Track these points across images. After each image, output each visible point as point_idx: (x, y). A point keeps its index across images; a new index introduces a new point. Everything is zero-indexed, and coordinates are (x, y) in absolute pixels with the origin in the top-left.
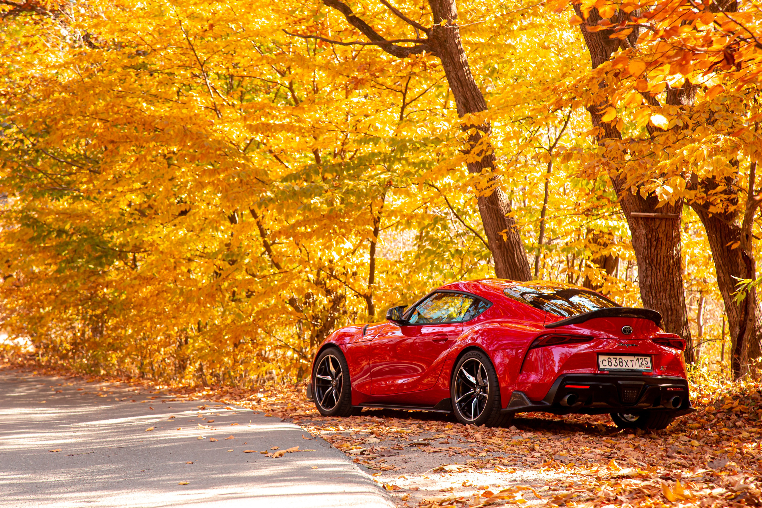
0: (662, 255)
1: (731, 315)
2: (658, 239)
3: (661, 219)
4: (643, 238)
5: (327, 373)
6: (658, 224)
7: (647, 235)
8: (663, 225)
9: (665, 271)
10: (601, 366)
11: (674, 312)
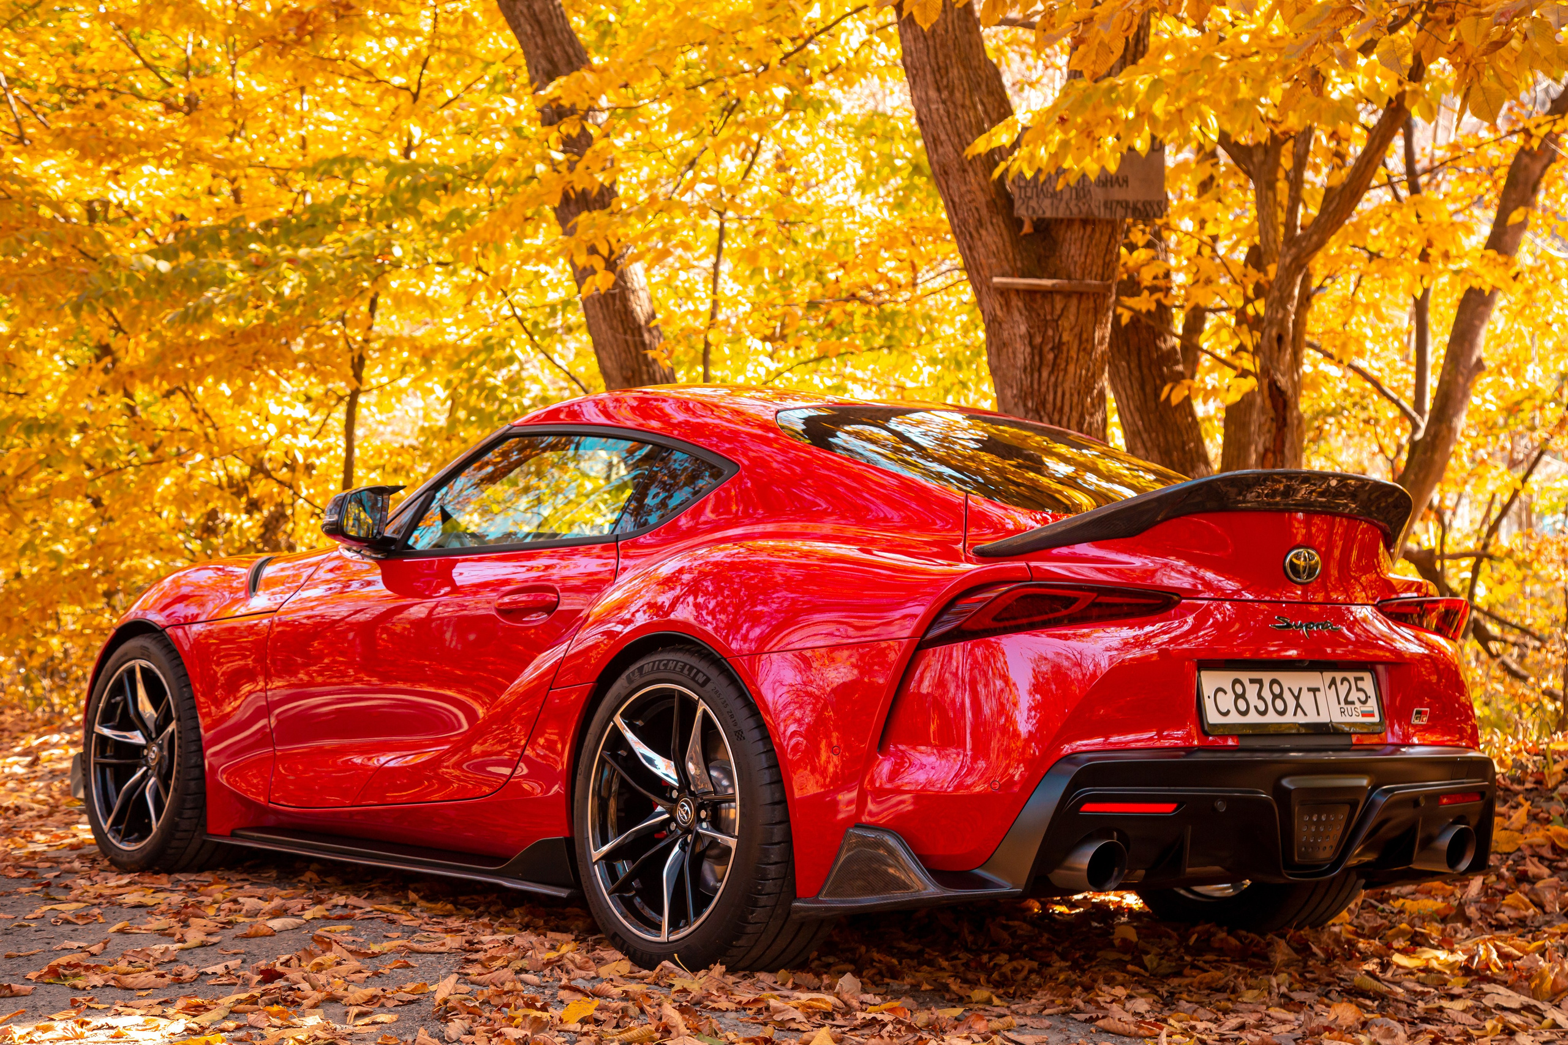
0: (1068, 385)
2: (1058, 347)
3: (1067, 295)
4: (1019, 346)
5: (130, 721)
6: (1059, 306)
7: (1031, 337)
8: (1073, 309)
10: (1213, 717)
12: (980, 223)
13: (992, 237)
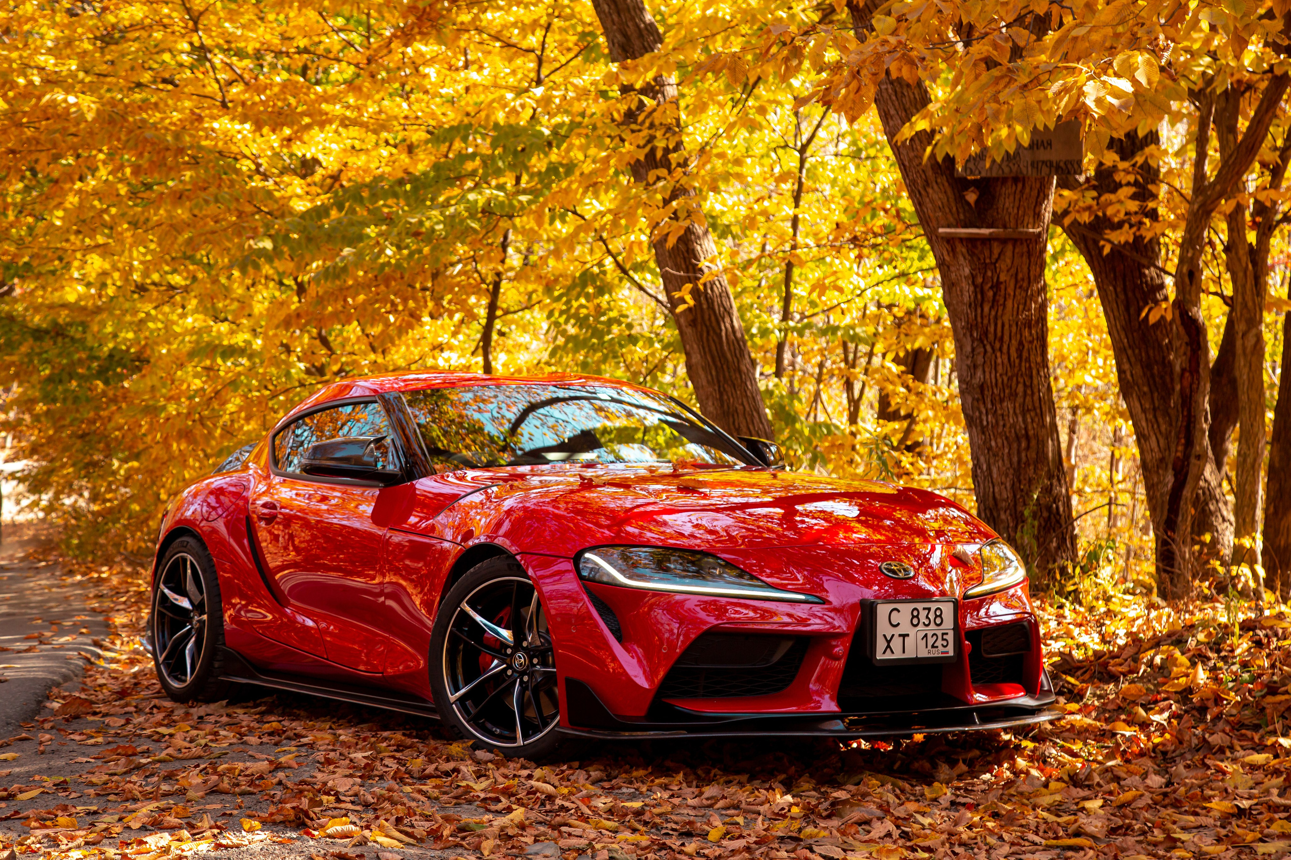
0: (1006, 319)
1: (1146, 447)
2: (996, 286)
3: (1003, 241)
4: (965, 285)
6: (996, 251)
7: (973, 277)
8: (1009, 253)
9: (1014, 354)
11: (1033, 443)
12: (927, 183)
13: (938, 195)
